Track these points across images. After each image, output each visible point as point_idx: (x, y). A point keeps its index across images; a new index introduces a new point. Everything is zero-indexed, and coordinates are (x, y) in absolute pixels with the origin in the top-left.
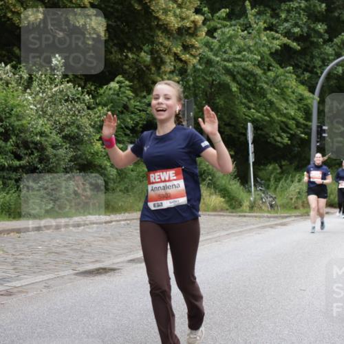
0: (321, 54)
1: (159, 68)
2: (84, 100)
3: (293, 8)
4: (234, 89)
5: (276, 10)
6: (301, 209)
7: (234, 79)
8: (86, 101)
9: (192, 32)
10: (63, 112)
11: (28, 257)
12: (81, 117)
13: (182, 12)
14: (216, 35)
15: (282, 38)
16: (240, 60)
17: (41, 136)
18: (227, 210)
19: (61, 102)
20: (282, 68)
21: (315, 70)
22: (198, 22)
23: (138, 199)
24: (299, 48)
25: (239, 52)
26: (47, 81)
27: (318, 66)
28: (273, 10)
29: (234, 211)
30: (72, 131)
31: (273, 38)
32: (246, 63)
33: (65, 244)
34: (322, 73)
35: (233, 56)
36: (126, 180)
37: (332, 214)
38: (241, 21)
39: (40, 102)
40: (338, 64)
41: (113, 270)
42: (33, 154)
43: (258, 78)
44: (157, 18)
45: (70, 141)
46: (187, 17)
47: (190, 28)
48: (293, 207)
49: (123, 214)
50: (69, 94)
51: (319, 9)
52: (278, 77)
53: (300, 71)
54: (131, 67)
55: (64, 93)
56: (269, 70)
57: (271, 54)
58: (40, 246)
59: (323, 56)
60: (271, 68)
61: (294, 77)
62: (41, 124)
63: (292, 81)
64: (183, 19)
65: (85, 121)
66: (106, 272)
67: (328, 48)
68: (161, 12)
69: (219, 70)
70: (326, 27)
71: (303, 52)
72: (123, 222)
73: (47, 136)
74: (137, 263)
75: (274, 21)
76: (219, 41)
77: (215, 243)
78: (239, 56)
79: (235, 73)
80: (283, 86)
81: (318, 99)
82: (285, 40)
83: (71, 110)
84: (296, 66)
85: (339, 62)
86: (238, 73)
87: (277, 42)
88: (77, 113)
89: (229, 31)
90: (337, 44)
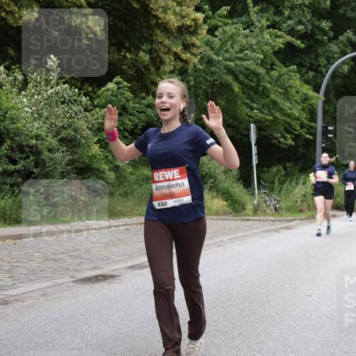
0: (326, 52)
1: (158, 69)
2: (81, 102)
3: (296, 4)
4: (236, 89)
5: (279, 7)
6: (307, 212)
7: (236, 78)
8: (84, 103)
9: (192, 30)
10: (59, 115)
11: (24, 264)
12: (78, 119)
13: (182, 10)
14: (217, 33)
15: (285, 35)
16: (242, 59)
17: (37, 139)
18: (230, 213)
19: (57, 104)
20: (286, 67)
21: (320, 68)
22: (199, 20)
23: (138, 204)
24: (303, 46)
25: (241, 51)
26: (43, 83)
27: (323, 64)
28: (276, 7)
29: (237, 214)
30: (69, 134)
31: (277, 36)
32: (249, 63)
33: (63, 251)
34: (327, 72)
35: (234, 55)
36: (125, 184)
37: (339, 216)
38: (243, 19)
39: (35, 105)
40: (343, 63)
41: (113, 277)
42: (29, 158)
43: (262, 78)
44: (156, 17)
45: (67, 144)
46: (188, 15)
47: (190, 26)
48: (298, 210)
49: (122, 219)
50: (65, 95)
51: (324, 6)
52: (281, 76)
53: (304, 70)
54: (129, 67)
55: (60, 95)
56: (272, 69)
57: (275, 53)
58: (36, 253)
59: (327, 54)
60: (274, 67)
61: (298, 76)
62: (37, 127)
63: (296, 81)
64: (183, 17)
65: (82, 124)
66: (105, 279)
67: (333, 46)
68: (161, 10)
69: (220, 70)
70: (331, 24)
71: (308, 50)
72: (122, 228)
73: (43, 139)
74: (136, 269)
75: (277, 19)
76: (220, 40)
77: (218, 248)
78: (241, 55)
79: (237, 73)
80: (287, 85)
81: (324, 99)
82: (289, 38)
83: (67, 112)
84: (300, 65)
85: (344, 61)
86: (240, 72)
87: (281, 40)
88: (73, 115)
89: (230, 29)
90: (342, 42)
